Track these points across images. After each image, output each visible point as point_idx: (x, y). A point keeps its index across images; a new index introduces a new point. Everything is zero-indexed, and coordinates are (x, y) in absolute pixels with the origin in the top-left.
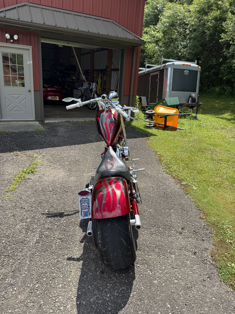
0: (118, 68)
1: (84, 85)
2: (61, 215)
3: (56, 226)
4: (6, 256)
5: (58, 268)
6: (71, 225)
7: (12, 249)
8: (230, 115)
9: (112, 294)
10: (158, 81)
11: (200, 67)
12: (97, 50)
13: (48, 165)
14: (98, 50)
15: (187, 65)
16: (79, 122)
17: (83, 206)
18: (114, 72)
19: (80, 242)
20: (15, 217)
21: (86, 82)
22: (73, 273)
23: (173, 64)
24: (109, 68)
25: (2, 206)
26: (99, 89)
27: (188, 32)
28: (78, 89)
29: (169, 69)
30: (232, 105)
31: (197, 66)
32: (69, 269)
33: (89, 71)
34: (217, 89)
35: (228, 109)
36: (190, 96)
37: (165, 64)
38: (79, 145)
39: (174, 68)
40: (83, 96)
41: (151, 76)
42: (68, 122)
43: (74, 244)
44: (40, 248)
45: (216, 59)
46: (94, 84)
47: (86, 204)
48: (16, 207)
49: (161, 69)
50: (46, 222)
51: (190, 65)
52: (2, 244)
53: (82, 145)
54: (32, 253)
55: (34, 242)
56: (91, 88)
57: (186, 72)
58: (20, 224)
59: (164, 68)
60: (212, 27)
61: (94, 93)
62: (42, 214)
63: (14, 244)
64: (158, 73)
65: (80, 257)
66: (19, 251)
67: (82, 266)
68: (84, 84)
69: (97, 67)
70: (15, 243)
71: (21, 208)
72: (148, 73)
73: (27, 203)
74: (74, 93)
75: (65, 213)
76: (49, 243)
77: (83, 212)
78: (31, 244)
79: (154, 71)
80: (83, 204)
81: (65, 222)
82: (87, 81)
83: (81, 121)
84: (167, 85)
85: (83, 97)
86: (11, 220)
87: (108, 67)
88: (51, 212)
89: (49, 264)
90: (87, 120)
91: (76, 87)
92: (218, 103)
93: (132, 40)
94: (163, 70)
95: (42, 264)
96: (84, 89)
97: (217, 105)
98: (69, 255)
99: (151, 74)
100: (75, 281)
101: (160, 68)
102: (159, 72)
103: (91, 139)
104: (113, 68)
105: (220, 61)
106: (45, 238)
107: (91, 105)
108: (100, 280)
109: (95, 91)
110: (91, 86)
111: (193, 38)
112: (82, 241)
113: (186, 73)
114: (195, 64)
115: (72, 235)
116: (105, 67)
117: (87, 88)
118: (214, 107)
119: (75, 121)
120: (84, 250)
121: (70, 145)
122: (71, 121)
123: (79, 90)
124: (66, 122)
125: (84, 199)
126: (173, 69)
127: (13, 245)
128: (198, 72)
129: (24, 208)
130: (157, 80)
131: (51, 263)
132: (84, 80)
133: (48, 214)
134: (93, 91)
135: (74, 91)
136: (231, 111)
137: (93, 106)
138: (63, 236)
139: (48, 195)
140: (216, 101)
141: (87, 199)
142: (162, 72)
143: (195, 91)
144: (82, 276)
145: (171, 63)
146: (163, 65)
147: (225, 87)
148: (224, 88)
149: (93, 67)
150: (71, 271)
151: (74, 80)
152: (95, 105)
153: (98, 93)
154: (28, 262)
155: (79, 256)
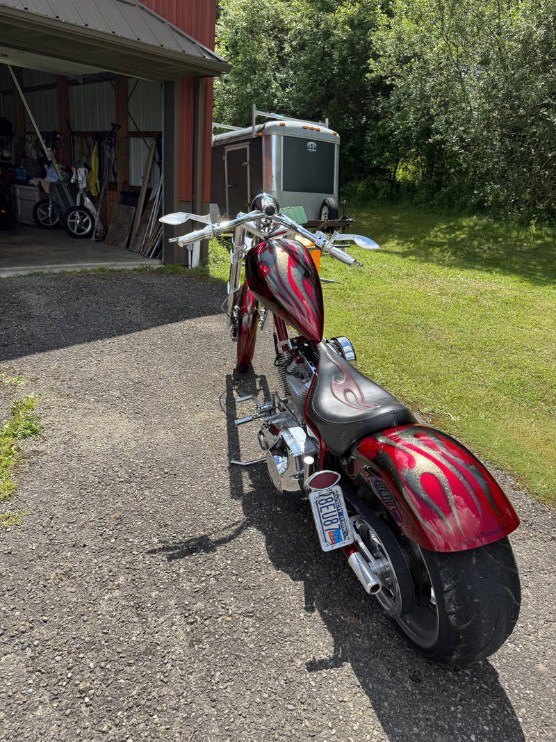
0: (158, 130)
1: (49, 173)
2: (203, 545)
3: (212, 581)
4: (131, 708)
5: (303, 703)
6: (251, 569)
7: (132, 680)
8: (398, 244)
9: (478, 732)
10: (246, 166)
11: (338, 135)
12: (84, 79)
13: (65, 404)
14: (88, 80)
15: (312, 129)
16: (67, 273)
17: (325, 516)
18: (135, 139)
19: (306, 609)
20: (74, 578)
21: (56, 166)
22: (350, 704)
23: (283, 125)
24: (121, 129)
25: (10, 553)
26: (96, 184)
27: (287, 48)
28: (29, 185)
29: (274, 138)
30: (396, 221)
31: (332, 132)
32: (334, 697)
33: (58, 136)
34: (361, 187)
35: (391, 232)
36: (324, 204)
37: (262, 126)
38: (114, 339)
39: (284, 136)
40: (47, 201)
41: (228, 152)
42: (37, 275)
43: (296, 621)
44: (215, 658)
45: (355, 118)
46: (82, 171)
47: (332, 509)
48: (57, 548)
49: (255, 137)
50: (178, 575)
51: (318, 130)
52: (91, 672)
53: (122, 338)
54: (203, 679)
55: (184, 643)
56: (72, 181)
57: (312, 146)
58: (106, 598)
59: (260, 134)
60: (345, 41)
61: (81, 194)
62: (148, 552)
63: (130, 665)
64: (246, 146)
65: (335, 652)
66: (160, 683)
67: (359, 679)
68: (49, 171)
69: (80, 125)
70: (132, 662)
71: (74, 546)
72: (217, 144)
73: (82, 527)
74: (18, 194)
75: (213, 537)
76: (229, 634)
77: (327, 533)
78: (178, 649)
79: (233, 141)
80: (325, 510)
81: (229, 562)
82: (58, 162)
83: (73, 270)
84: (272, 177)
85: (48, 206)
86: (68, 589)
87: (120, 127)
88: (171, 542)
89: (270, 696)
90: (89, 269)
91: (19, 177)
92: (365, 218)
93: (196, 58)
94: (259, 139)
95: (254, 704)
96: (51, 184)
97: (364, 223)
98: (304, 656)
99: (228, 149)
100: (372, 727)
101: (251, 133)
102: (248, 143)
103: (136, 319)
104: (132, 130)
105: (362, 123)
106: (207, 622)
107: (76, 226)
108: (425, 702)
109: (84, 189)
110: (74, 177)
111: (302, 64)
112: (309, 605)
113: (312, 148)
114: (326, 127)
115: (272, 595)
116: (108, 128)
117: (59, 180)
118: (360, 227)
119: (57, 271)
120: (332, 632)
121: (89, 341)
122: (46, 271)
123: (33, 185)
124: (30, 275)
125: (324, 495)
126: (282, 138)
127: (127, 669)
128: (336, 146)
129: (85, 546)
130: (244, 164)
131: (275, 694)
132: (50, 159)
133: (163, 549)
134: (81, 188)
135: (18, 190)
136: (398, 235)
137: (83, 227)
138: (252, 604)
139: (126, 492)
140: (359, 213)
141: (332, 496)
142: (257, 144)
143: (332, 193)
144: (377, 706)
145: (277, 123)
146: (257, 127)
147: (376, 181)
148: (373, 185)
149: (68, 124)
150: (342, 701)
151: (10, 158)
152: (87, 227)
153: (94, 195)
154: (207, 709)
155: (331, 652)
